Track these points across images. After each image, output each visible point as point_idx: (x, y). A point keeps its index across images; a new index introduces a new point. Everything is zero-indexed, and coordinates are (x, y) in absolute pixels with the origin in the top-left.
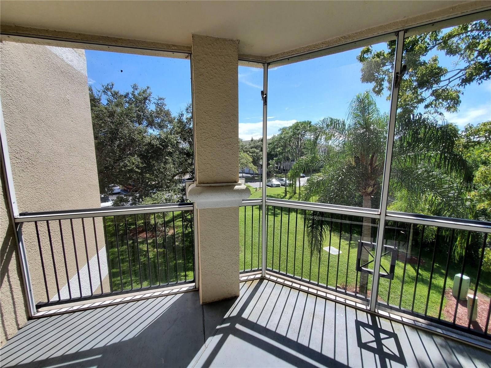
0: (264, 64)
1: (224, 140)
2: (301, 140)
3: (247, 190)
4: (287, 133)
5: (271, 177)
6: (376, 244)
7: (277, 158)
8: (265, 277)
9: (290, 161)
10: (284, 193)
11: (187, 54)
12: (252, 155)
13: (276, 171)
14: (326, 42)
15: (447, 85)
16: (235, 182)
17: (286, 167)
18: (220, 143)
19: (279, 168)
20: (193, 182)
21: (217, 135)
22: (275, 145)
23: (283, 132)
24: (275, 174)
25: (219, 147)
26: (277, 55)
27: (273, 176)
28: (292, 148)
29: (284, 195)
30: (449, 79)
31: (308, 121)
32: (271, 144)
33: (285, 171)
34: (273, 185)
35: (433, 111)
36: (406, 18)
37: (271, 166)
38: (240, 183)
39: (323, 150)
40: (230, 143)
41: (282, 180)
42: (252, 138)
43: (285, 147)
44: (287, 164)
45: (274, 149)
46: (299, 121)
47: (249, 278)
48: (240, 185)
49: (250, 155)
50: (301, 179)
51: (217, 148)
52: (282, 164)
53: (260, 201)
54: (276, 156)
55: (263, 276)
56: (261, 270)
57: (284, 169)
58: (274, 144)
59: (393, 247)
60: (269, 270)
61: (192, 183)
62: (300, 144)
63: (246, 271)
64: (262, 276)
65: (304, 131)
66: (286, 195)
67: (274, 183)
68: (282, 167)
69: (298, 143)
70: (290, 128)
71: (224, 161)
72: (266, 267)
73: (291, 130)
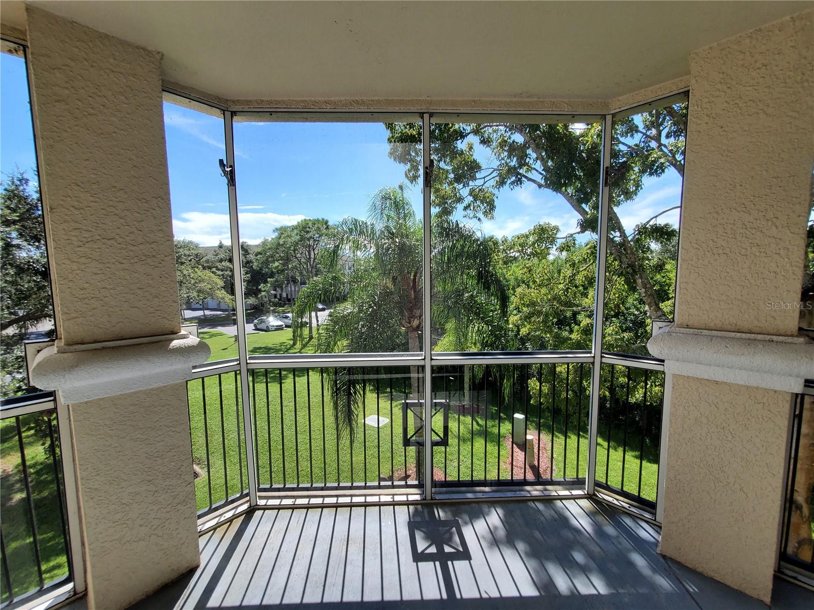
0: (224, 111)
1: (135, 248)
2: (314, 250)
3: (202, 348)
4: (290, 236)
5: (264, 314)
6: (423, 401)
7: (274, 279)
8: (257, 505)
9: (299, 283)
10: (291, 340)
11: (12, 45)
12: (223, 275)
13: (273, 302)
14: (331, 101)
15: (483, 185)
16: (173, 333)
17: (291, 294)
18: (126, 254)
19: (278, 297)
20: (51, 343)
21: (117, 237)
22: (269, 257)
23: (282, 234)
24: (272, 308)
25: (124, 261)
26: (248, 102)
27: (268, 312)
28: (300, 262)
29: (292, 342)
30: (484, 178)
31: (323, 219)
32: (260, 253)
33: (289, 301)
34: (270, 328)
35: (471, 216)
36: (429, 98)
37: (263, 294)
38: (186, 333)
39: (350, 265)
40: (154, 253)
41: (287, 317)
42: (221, 243)
43: (287, 260)
44: (293, 289)
45: (266, 263)
46: (308, 218)
47: (223, 519)
48: (184, 338)
49: (219, 275)
50: (319, 313)
51: (117, 263)
52: (284, 290)
53: (235, 363)
54: (272, 275)
55: (253, 504)
56: (247, 495)
57: (289, 297)
58: (265, 254)
59: (444, 401)
60: (265, 490)
61: (48, 346)
62: (312, 256)
63: (214, 506)
64: (250, 506)
65: (317, 236)
66: (294, 344)
67: (271, 324)
68: (284, 295)
69: (310, 255)
70: (294, 228)
71: (139, 291)
72: (259, 486)
73: (295, 231)
